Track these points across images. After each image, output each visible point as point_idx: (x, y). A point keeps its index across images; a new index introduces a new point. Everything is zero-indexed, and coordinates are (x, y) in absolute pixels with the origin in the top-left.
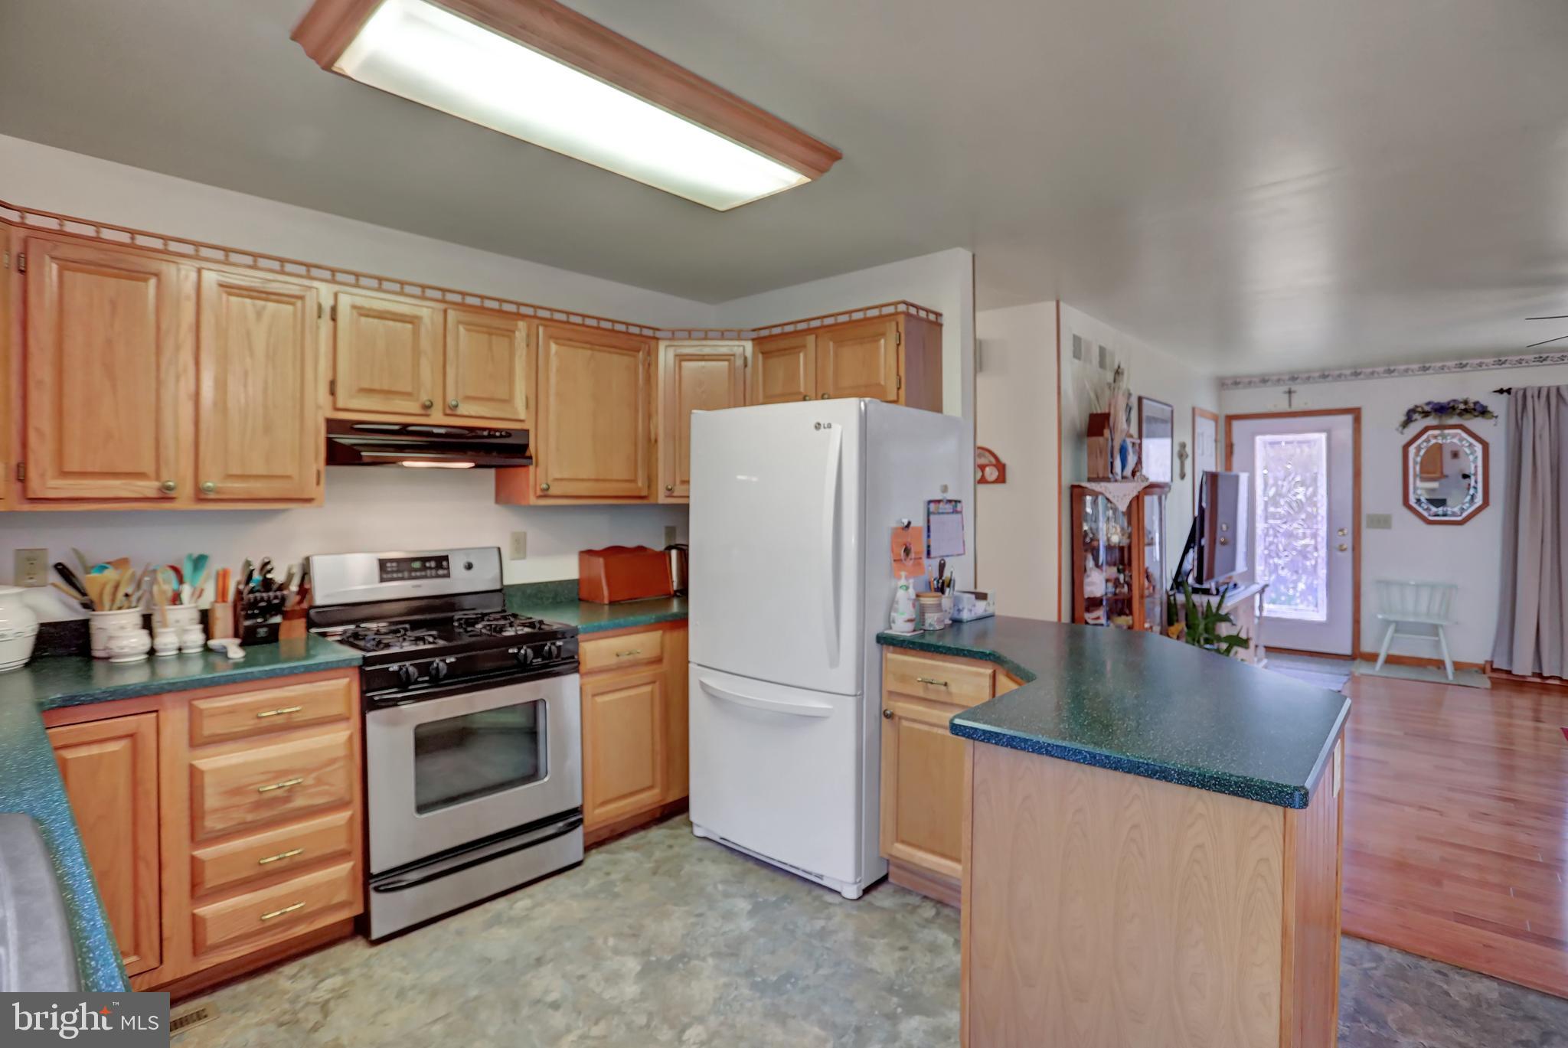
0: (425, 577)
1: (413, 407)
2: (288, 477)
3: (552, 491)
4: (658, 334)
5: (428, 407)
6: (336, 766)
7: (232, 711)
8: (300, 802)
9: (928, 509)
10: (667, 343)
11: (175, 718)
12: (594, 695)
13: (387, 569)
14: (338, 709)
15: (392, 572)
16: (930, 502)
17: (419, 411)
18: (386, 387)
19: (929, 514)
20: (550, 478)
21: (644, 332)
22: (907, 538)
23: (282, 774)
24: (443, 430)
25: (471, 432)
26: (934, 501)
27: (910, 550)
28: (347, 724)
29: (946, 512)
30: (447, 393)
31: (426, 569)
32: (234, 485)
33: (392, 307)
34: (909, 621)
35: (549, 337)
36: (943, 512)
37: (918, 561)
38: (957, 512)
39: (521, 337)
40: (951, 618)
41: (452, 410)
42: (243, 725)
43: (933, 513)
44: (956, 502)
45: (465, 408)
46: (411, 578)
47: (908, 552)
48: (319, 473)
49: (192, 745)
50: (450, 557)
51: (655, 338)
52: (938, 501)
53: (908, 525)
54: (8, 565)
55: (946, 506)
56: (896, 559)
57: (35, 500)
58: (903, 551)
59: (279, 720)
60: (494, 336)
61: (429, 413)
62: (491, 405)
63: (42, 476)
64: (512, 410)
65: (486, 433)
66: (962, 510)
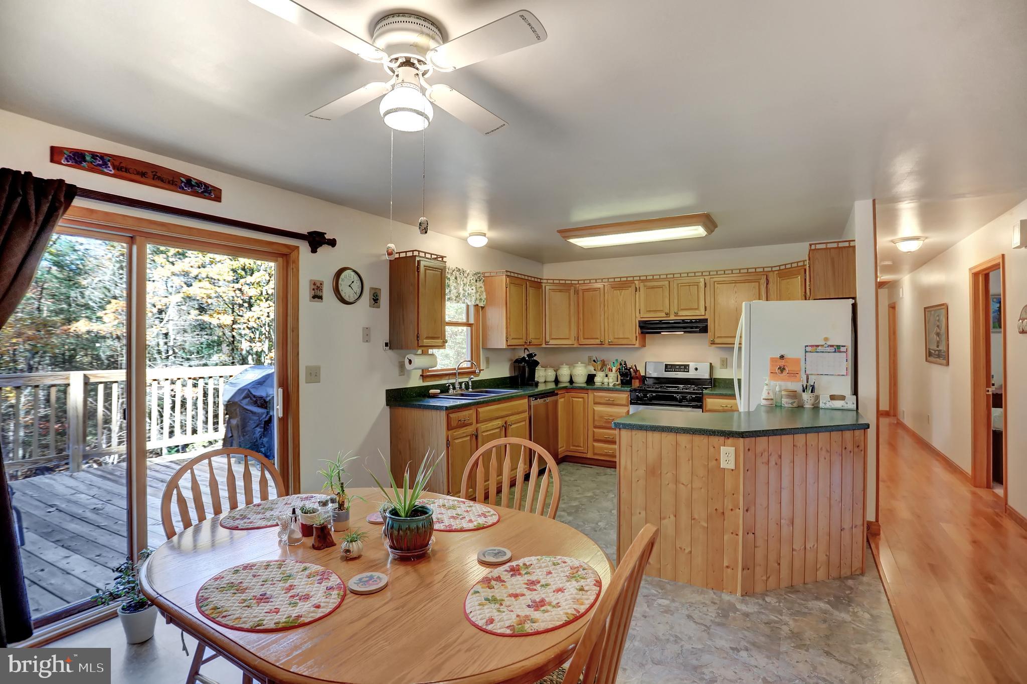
0: (680, 372)
1: (663, 315)
2: (629, 339)
3: (717, 341)
4: (774, 269)
5: (668, 314)
7: (601, 397)
9: (805, 350)
10: (777, 272)
11: (591, 396)
14: (624, 402)
15: (669, 369)
16: (806, 346)
17: (665, 316)
18: (654, 310)
19: (806, 352)
20: (717, 337)
21: (766, 269)
22: (782, 363)
23: (611, 416)
24: (673, 321)
25: (684, 321)
26: (812, 346)
27: (784, 369)
28: (626, 407)
29: (826, 352)
30: (674, 309)
31: (680, 369)
32: (616, 340)
33: (656, 284)
34: (766, 399)
35: (714, 282)
36: (823, 352)
37: (794, 375)
38: (840, 352)
39: (702, 285)
40: (813, 405)
41: (676, 314)
42: (603, 401)
43: (811, 352)
44: (839, 347)
45: (681, 313)
46: (675, 371)
47: (782, 369)
48: (636, 337)
49: (594, 404)
50: (688, 365)
51: (772, 271)
52: (818, 346)
53: (782, 357)
54: (586, 360)
55: (827, 349)
56: (773, 373)
57: (581, 345)
58: (778, 369)
59: (610, 402)
60: (691, 286)
61: (669, 316)
62: (691, 311)
63: (581, 339)
64: (700, 312)
65: (689, 321)
66: (847, 351)
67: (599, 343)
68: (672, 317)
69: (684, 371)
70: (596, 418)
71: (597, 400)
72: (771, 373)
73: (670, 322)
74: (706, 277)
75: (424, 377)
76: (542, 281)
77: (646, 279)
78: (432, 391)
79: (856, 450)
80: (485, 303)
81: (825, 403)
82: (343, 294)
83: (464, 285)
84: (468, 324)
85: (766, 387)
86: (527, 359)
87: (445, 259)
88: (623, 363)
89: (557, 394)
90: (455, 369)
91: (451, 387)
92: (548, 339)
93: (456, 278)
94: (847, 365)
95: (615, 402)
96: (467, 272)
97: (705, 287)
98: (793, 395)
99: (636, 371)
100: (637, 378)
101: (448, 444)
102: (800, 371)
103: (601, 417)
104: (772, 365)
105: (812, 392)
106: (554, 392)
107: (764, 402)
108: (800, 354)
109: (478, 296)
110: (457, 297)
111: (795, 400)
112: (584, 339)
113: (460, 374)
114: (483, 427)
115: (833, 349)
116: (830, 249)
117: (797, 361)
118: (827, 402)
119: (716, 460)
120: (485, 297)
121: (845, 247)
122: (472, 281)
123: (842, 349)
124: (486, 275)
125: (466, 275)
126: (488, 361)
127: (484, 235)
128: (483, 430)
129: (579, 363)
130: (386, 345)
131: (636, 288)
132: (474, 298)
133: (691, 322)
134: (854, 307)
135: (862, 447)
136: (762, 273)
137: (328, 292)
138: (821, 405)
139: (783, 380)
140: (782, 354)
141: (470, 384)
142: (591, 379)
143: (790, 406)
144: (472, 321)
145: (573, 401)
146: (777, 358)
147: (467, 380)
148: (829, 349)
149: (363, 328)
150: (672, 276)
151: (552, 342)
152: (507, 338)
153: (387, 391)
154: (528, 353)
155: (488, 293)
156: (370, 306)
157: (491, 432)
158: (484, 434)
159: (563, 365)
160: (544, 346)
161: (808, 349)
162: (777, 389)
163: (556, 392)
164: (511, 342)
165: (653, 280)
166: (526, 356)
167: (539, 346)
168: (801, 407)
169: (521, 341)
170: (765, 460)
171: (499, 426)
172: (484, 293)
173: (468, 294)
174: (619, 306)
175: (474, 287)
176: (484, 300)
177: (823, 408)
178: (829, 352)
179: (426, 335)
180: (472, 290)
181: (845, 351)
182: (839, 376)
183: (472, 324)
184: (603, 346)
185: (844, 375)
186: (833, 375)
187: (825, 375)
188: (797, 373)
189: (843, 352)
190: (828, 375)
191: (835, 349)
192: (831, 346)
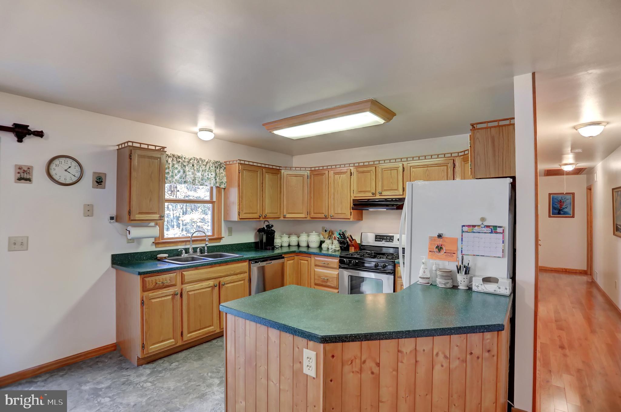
2: (345, 213)
4: (460, 154)
6: (334, 279)
7: (319, 261)
8: (328, 284)
9: (462, 229)
11: (313, 259)
14: (335, 266)
15: (378, 239)
16: (462, 226)
17: (372, 195)
18: (364, 190)
19: (463, 232)
21: (453, 155)
22: (439, 242)
23: (326, 276)
24: (378, 200)
25: (386, 200)
26: (469, 226)
27: (441, 248)
28: (338, 270)
29: (482, 233)
30: (379, 190)
31: (387, 239)
32: (336, 215)
33: (365, 169)
34: (422, 278)
35: (411, 167)
36: (479, 232)
37: (451, 254)
38: (496, 233)
39: (401, 169)
40: (468, 286)
41: (381, 194)
42: (321, 264)
43: (467, 232)
44: (495, 227)
45: (384, 193)
46: (382, 241)
47: (440, 248)
48: (351, 212)
49: (315, 266)
50: (393, 236)
51: (458, 156)
52: (474, 226)
53: (440, 236)
54: (320, 230)
55: (483, 229)
56: (431, 251)
57: (312, 218)
58: (436, 248)
59: (326, 265)
60: (392, 171)
61: (375, 195)
62: (392, 191)
63: (312, 213)
64: (399, 192)
65: (390, 200)
66: (503, 232)
67: (324, 217)
68: (378, 196)
69: (390, 241)
70: (316, 277)
71: (317, 263)
72: (430, 251)
73: (376, 200)
74: (404, 163)
75: (156, 244)
76: (281, 168)
77: (359, 166)
78: (159, 256)
79: (486, 355)
80: (225, 185)
81: (478, 286)
82: (56, 178)
83: (203, 171)
84: (211, 202)
85: (423, 266)
86: (266, 228)
87: (165, 150)
88: (341, 233)
89: (283, 258)
90: (189, 237)
91: (184, 252)
92: (285, 214)
93: (193, 165)
94: (504, 246)
95: (329, 266)
96: (206, 161)
97: (403, 171)
98: (449, 275)
99: (352, 240)
100: (353, 246)
101: (142, 303)
102: (457, 250)
103: (319, 277)
104: (431, 244)
105: (466, 273)
106: (282, 255)
107: (421, 281)
108: (457, 234)
109: (218, 180)
110: (193, 180)
111: (448, 281)
112: (314, 213)
113: (193, 241)
114: (187, 287)
115: (489, 230)
116: (490, 128)
117: (454, 241)
118: (480, 286)
119: (300, 362)
120: (226, 180)
121: (505, 125)
122: (211, 168)
123: (499, 230)
124: (228, 163)
125: (205, 163)
126: (230, 231)
127: (211, 131)
128: (188, 290)
129: (314, 232)
130: (112, 218)
131: (351, 173)
132: (213, 181)
133: (392, 200)
134: (513, 186)
135: (494, 352)
136: (449, 158)
137: (38, 174)
138: (474, 288)
139: (440, 259)
140: (441, 232)
141: (206, 248)
143: (443, 286)
145: (301, 262)
146: (436, 237)
147: (204, 245)
148: (485, 230)
149: (85, 205)
150: (378, 162)
151: (288, 216)
152: (239, 213)
153: (113, 256)
154: (268, 224)
156: (93, 187)
157: (200, 291)
158: (190, 293)
159: (302, 233)
160: (282, 218)
161: (465, 229)
162: (434, 268)
163: (283, 256)
164: (243, 216)
165: (364, 166)
167: (278, 219)
168: (455, 287)
169: (256, 215)
170: (357, 369)
171: (210, 285)
172: (225, 178)
173: (208, 178)
174: (339, 187)
175: (212, 173)
176: (224, 183)
177: (476, 291)
178: (485, 233)
179: (138, 212)
180: (212, 175)
181: (502, 232)
182: (496, 257)
183: (214, 202)
184: (327, 219)
185: (500, 257)
186: (489, 256)
187: (481, 256)
188: (453, 253)
189: (500, 233)
190: (484, 256)
191: (492, 229)
192: (488, 227)
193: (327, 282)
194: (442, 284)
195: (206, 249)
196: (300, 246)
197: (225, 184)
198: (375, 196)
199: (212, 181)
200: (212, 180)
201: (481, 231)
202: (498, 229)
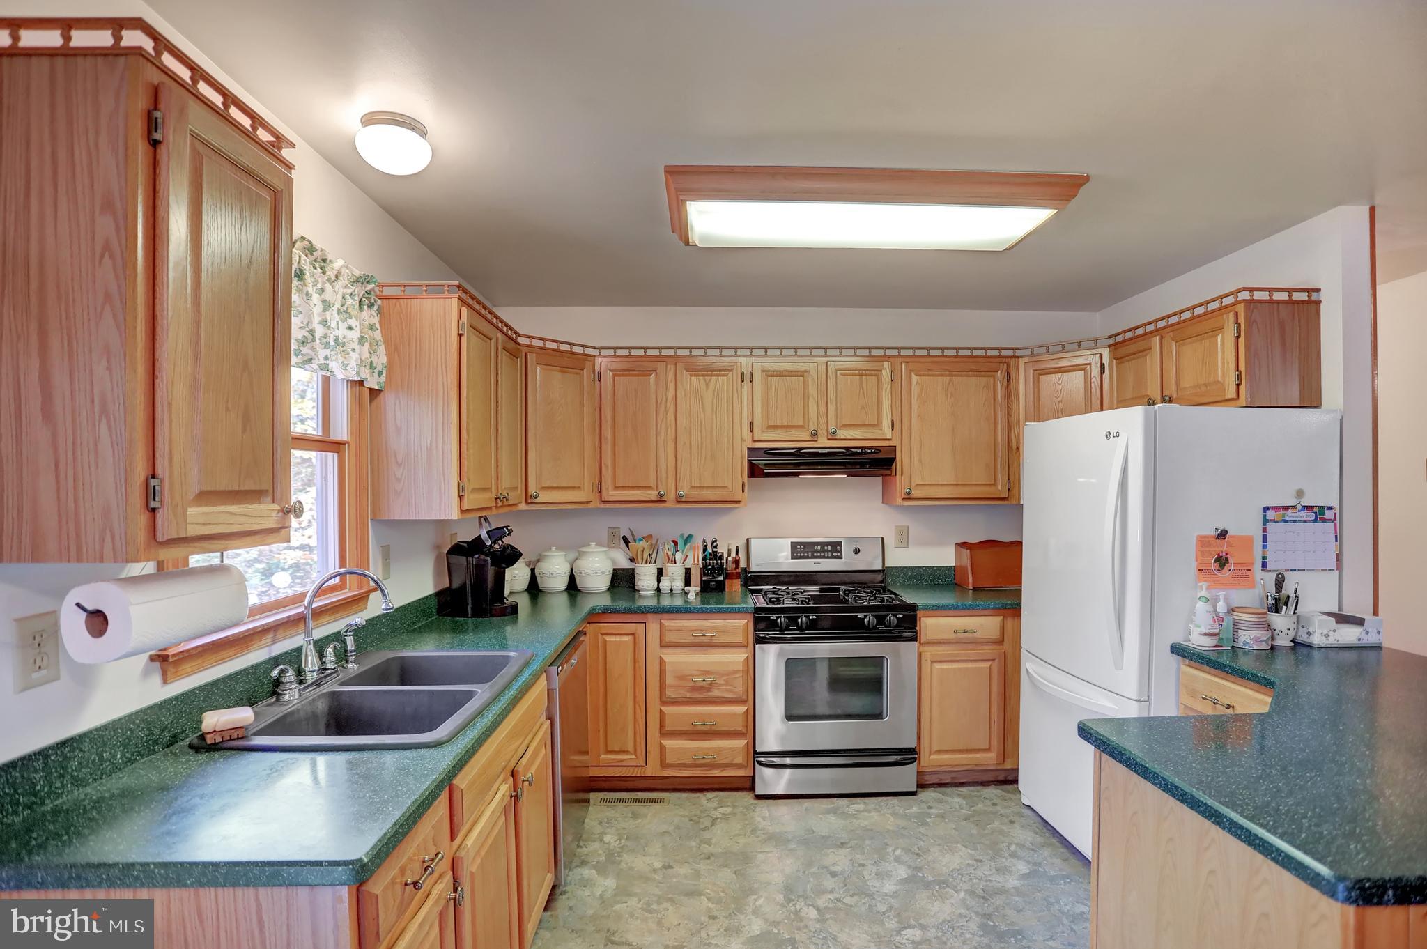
0: (824, 557)
1: (805, 435)
2: (726, 487)
3: (915, 494)
4: (1018, 353)
5: (815, 434)
6: (737, 676)
7: (679, 629)
8: (716, 693)
9: (1265, 516)
10: (1027, 360)
11: (653, 627)
12: (932, 662)
13: (799, 550)
14: (739, 638)
15: (801, 552)
16: (1266, 509)
17: (809, 437)
18: (785, 424)
19: (1265, 521)
20: (913, 485)
22: (1222, 547)
23: (707, 673)
24: (825, 450)
25: (848, 451)
26: (1276, 508)
27: (1226, 561)
28: (746, 650)
29: (1300, 521)
30: (828, 423)
31: (824, 551)
32: (696, 492)
33: (788, 367)
35: (910, 371)
36: (1295, 521)
37: (1243, 573)
38: (1324, 520)
39: (885, 375)
40: (1295, 640)
41: (832, 435)
42: (686, 638)
43: (1275, 522)
44: (1322, 508)
45: (842, 433)
46: (813, 557)
47: (1222, 561)
48: (744, 484)
49: (662, 646)
50: (841, 543)
51: (1015, 357)
52: (1286, 508)
53: (1223, 534)
54: (604, 536)
55: (1302, 513)
56: (1202, 570)
57: (605, 502)
58: (1215, 561)
59: (705, 639)
60: (864, 377)
61: (816, 439)
62: (863, 429)
63: (607, 489)
64: (881, 432)
65: (859, 451)
66: (1335, 519)
67: (654, 498)
68: (823, 442)
69: (833, 557)
70: (670, 680)
71: (671, 637)
72: (1200, 570)
73: (820, 451)
74: (893, 360)
75: (166, 655)
76: (518, 338)
77: (767, 356)
78: (215, 720)
80: (383, 379)
81: (1327, 636)
84: (334, 446)
85: (1201, 607)
86: (489, 543)
88: (710, 544)
92: (532, 489)
95: (716, 640)
97: (891, 380)
98: (1264, 620)
99: (732, 559)
102: (1252, 563)
103: (682, 677)
104: (1201, 554)
108: (1254, 528)
109: (366, 355)
111: (1261, 634)
112: (616, 488)
115: (1310, 515)
116: (1279, 302)
117: (1250, 543)
118: (1331, 634)
120: (384, 360)
121: (1298, 301)
122: (350, 301)
123: (1327, 514)
124: (389, 290)
127: (425, 133)
129: (593, 544)
131: (743, 374)
132: (351, 358)
133: (862, 451)
136: (997, 360)
139: (1225, 585)
140: (1224, 526)
141: (351, 645)
142: (623, 581)
144: (341, 431)
145: (605, 642)
146: (1213, 537)
148: (1304, 515)
150: (821, 352)
151: (544, 497)
152: (461, 488)
154: (491, 526)
155: (393, 350)
160: (523, 507)
162: (1222, 607)
164: (471, 501)
165: (784, 359)
166: (484, 535)
167: (513, 509)
169: (489, 495)
172: (382, 347)
173: (336, 340)
174: (704, 412)
175: (353, 322)
176: (379, 368)
177: (1323, 645)
178: (1305, 521)
179: (196, 490)
180: (350, 328)
181: (1333, 518)
182: (1326, 570)
183: (344, 444)
184: (662, 505)
185: (1334, 570)
186: (1313, 570)
187: (1308, 570)
188: (1248, 570)
189: (1330, 520)
190: (1304, 570)
191: (1316, 513)
192: (1310, 508)
193: (709, 690)
194: (1261, 641)
195: (349, 648)
196: (541, 591)
197: (380, 373)
198: (816, 441)
199: (352, 354)
200: (354, 350)
201: (1297, 519)
202: (1327, 512)
